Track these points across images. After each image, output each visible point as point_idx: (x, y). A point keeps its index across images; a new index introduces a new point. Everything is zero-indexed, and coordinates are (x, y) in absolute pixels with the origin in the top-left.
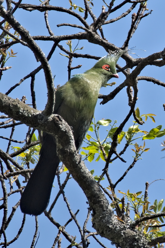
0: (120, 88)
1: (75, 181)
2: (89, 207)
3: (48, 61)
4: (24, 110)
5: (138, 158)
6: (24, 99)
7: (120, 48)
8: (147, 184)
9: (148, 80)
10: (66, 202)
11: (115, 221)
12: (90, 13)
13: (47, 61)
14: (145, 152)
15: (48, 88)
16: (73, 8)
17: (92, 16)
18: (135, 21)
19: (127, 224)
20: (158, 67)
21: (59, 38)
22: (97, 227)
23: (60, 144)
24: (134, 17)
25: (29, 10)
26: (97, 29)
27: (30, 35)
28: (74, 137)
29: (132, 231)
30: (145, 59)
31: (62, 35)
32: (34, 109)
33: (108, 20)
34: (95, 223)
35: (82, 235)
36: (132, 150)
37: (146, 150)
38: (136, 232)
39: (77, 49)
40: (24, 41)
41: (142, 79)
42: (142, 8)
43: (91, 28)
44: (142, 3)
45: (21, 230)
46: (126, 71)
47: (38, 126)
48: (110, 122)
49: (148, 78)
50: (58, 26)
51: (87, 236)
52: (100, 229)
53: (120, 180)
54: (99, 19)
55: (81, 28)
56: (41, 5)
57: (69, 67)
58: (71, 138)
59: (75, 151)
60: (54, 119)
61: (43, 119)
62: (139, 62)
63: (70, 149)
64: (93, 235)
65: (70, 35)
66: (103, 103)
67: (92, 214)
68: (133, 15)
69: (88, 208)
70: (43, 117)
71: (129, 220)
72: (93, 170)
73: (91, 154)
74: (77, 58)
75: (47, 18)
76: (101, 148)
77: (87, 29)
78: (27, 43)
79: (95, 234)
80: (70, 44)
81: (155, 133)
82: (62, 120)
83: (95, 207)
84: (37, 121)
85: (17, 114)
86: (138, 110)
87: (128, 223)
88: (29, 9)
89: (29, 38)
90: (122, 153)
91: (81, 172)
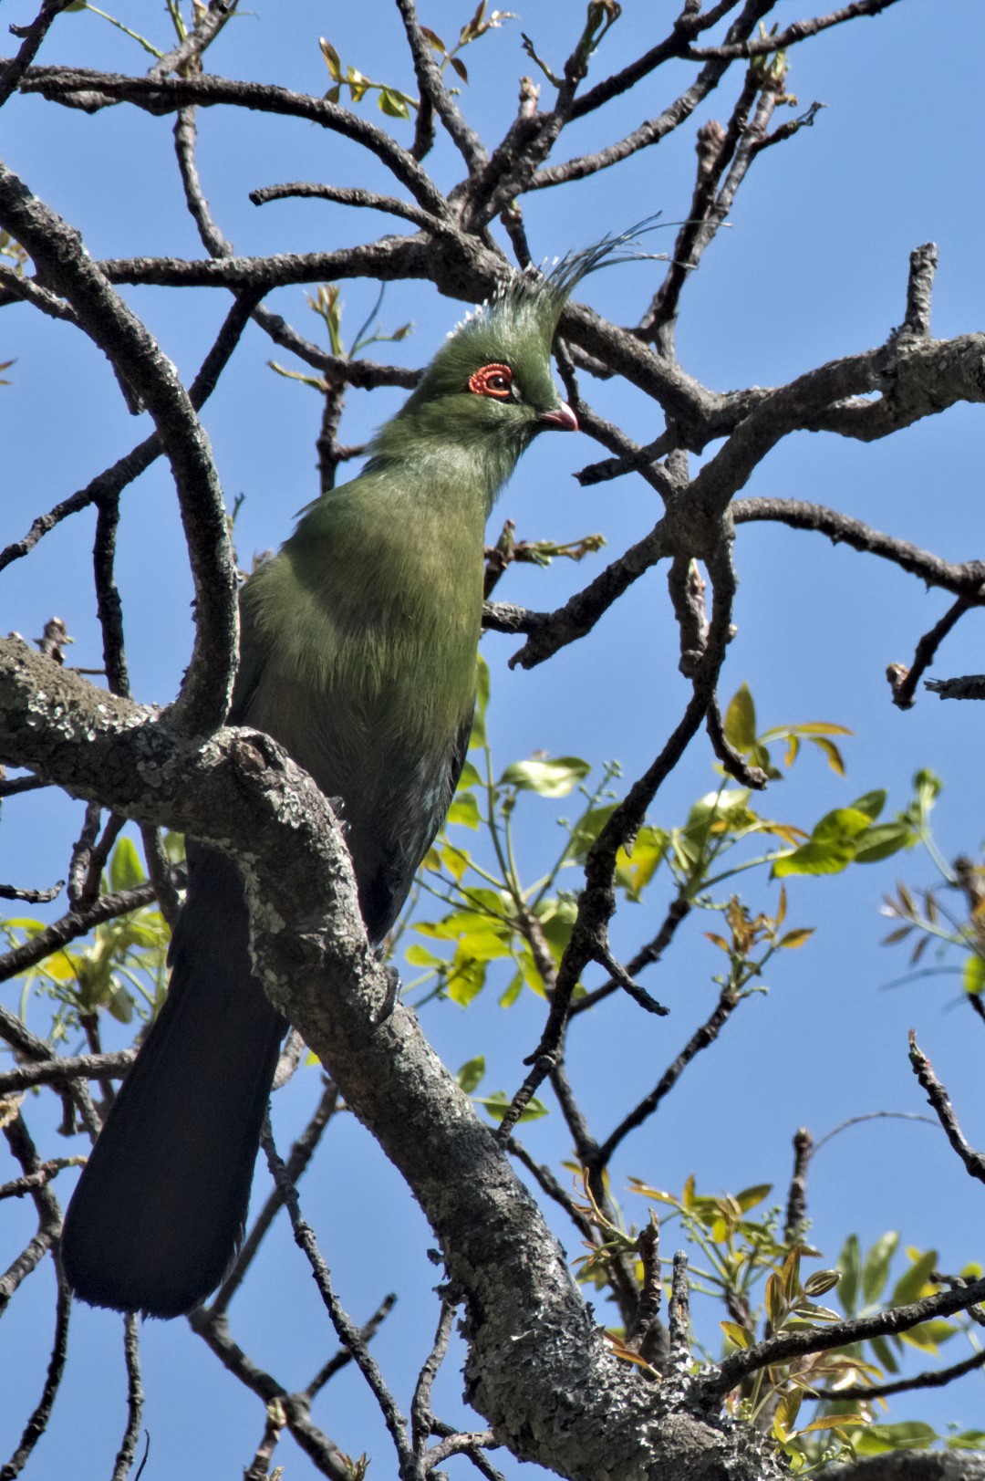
0: (628, 568)
1: (363, 1127)
2: (446, 1282)
3: (197, 407)
4: (52, 705)
5: (746, 988)
6: (58, 636)
7: (627, 331)
8: (800, 1143)
9: (799, 521)
10: (307, 1250)
11: (598, 1366)
12: (449, 124)
13: (192, 412)
14: (786, 948)
15: (195, 568)
16: (345, 91)
17: (461, 140)
18: (719, 166)
19: (669, 1380)
20: (854, 442)
21: (266, 271)
22: (492, 1404)
23: (270, 907)
24: (710, 145)
25: (80, 105)
26: (487, 219)
27: (86, 252)
28: (355, 864)
29: (703, 1424)
30: (777, 393)
31: (282, 253)
32: (115, 697)
33: (553, 163)
34: (479, 1379)
35: (401, 1451)
36: (708, 940)
37: (792, 937)
38: (728, 1431)
39: (374, 339)
40: (51, 288)
41: (759, 516)
42: (759, 93)
43: (455, 211)
44: (758, 59)
45: (41, 1423)
46: (664, 470)
47: (136, 799)
48: (582, 775)
49: (793, 507)
50: (256, 199)
51: (435, 1457)
52: (510, 1414)
53: (635, 1119)
54: (504, 156)
55: (397, 210)
56: (156, 76)
57: (324, 446)
58: (340, 868)
59: (358, 948)
60: (232, 755)
61: (167, 757)
62: (743, 413)
63: (330, 936)
64: (469, 1450)
65: (330, 254)
66: (529, 658)
67: (461, 1326)
68: (704, 136)
69: (441, 1290)
70: (167, 745)
71: (683, 1358)
72: (477, 1058)
73: (467, 964)
74: (369, 387)
75: (189, 154)
76: (524, 925)
77: (432, 218)
78: (71, 301)
79: (480, 1441)
80: (330, 307)
81: (846, 839)
82: (281, 759)
83: (481, 1283)
84: (135, 765)
85: (13, 729)
86: (745, 701)
87: (679, 1376)
88: (85, 95)
89: (81, 270)
90: (647, 957)
91: (395, 1072)
